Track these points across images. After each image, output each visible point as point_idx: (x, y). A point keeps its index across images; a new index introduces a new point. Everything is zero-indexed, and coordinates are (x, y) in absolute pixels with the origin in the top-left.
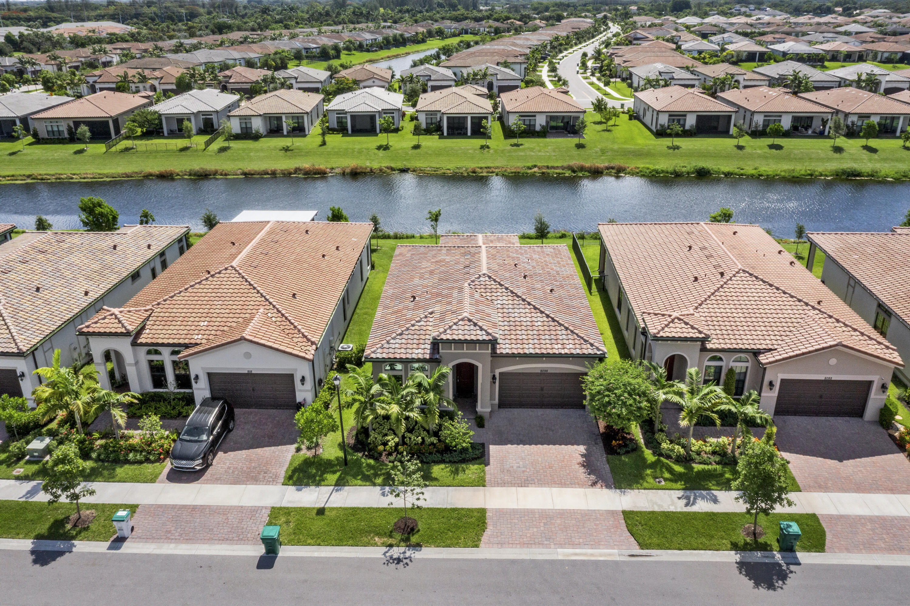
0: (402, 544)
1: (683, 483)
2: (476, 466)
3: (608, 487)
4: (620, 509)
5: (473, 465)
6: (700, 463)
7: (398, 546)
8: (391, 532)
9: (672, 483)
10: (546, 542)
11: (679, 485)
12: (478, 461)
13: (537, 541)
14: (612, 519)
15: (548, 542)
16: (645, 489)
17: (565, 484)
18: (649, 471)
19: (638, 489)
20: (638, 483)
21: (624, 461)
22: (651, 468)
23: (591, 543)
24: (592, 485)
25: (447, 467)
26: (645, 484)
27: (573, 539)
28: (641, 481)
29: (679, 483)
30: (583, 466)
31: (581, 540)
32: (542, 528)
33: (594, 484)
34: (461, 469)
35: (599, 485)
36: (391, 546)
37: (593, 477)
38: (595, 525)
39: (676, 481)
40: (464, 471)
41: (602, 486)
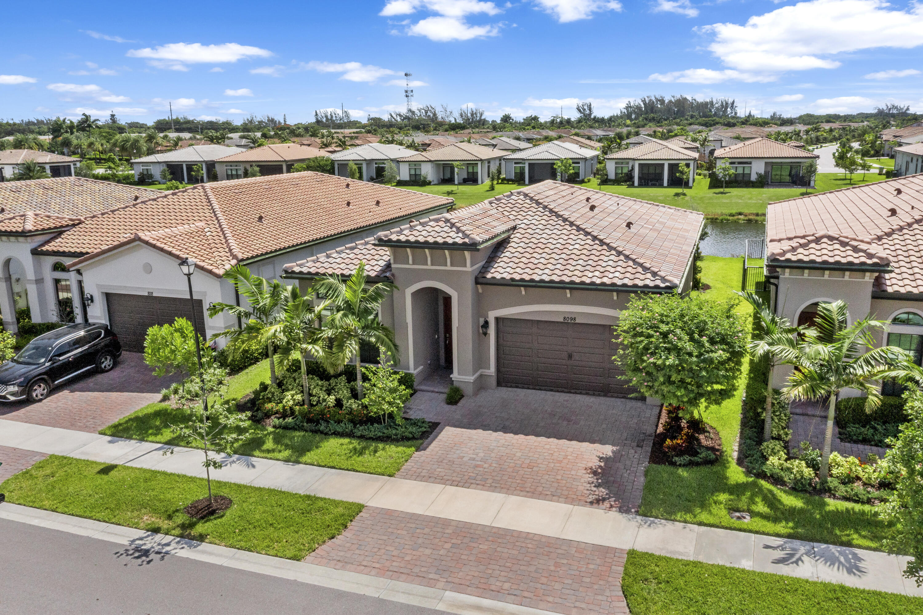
0: (178, 531)
1: (791, 524)
2: (401, 449)
3: (624, 509)
4: (627, 547)
5: (397, 446)
6: (846, 499)
7: (167, 534)
8: (177, 511)
9: (765, 522)
10: (431, 576)
11: (781, 528)
12: (410, 443)
13: (416, 570)
14: (598, 561)
15: (437, 577)
16: (701, 524)
17: (541, 494)
18: (723, 497)
19: (685, 522)
20: (688, 510)
21: (680, 476)
22: (731, 493)
23: (526, 594)
24: (591, 503)
25: (350, 443)
26: (704, 517)
27: (492, 581)
28: (698, 510)
29: (784, 523)
30: (595, 473)
31: (507, 586)
32: (442, 552)
33: (598, 501)
34: (372, 448)
35: (607, 504)
36: (156, 530)
37: (603, 491)
38: (557, 565)
39: (776, 520)
40: (375, 451)
41: (611, 506)
